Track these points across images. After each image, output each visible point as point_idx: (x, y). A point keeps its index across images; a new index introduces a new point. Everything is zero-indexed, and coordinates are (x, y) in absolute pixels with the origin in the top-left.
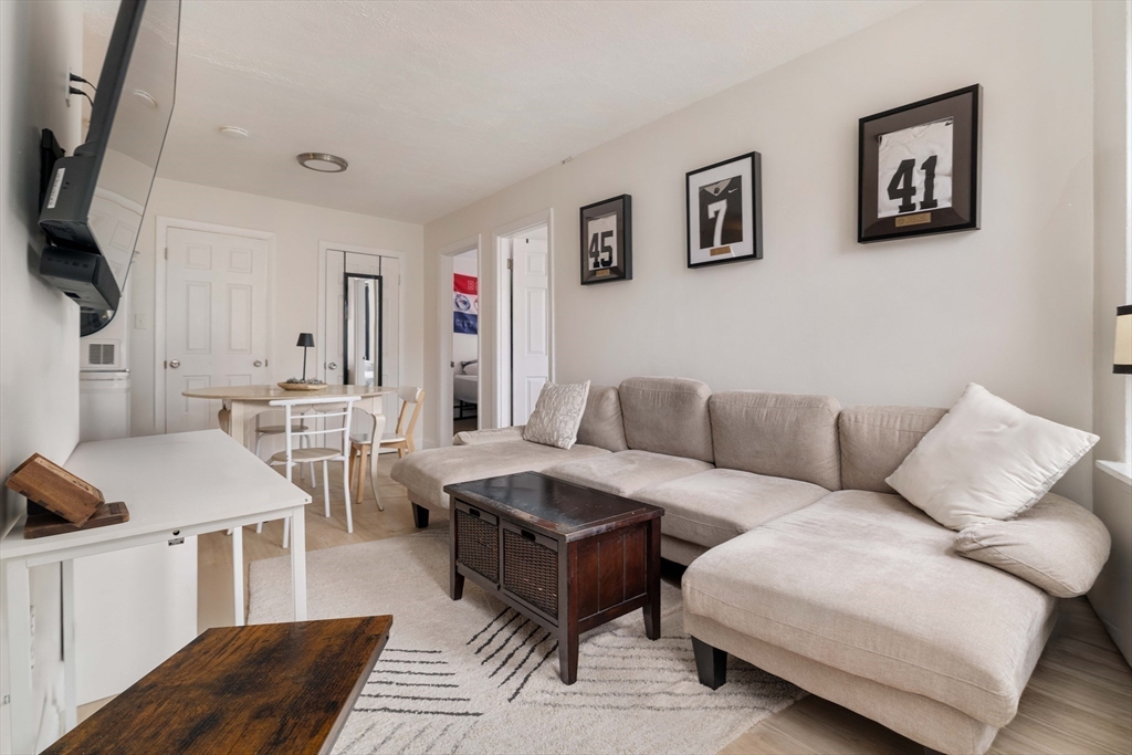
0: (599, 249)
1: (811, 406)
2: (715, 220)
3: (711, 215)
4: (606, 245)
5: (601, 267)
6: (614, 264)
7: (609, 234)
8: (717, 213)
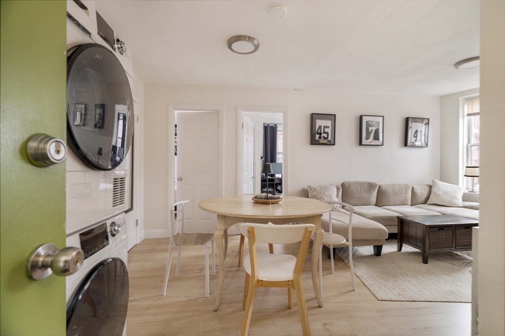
0: (322, 132)
1: (406, 186)
2: (371, 132)
3: (370, 131)
4: (326, 131)
5: (322, 139)
6: (329, 139)
7: (328, 127)
8: (372, 130)
